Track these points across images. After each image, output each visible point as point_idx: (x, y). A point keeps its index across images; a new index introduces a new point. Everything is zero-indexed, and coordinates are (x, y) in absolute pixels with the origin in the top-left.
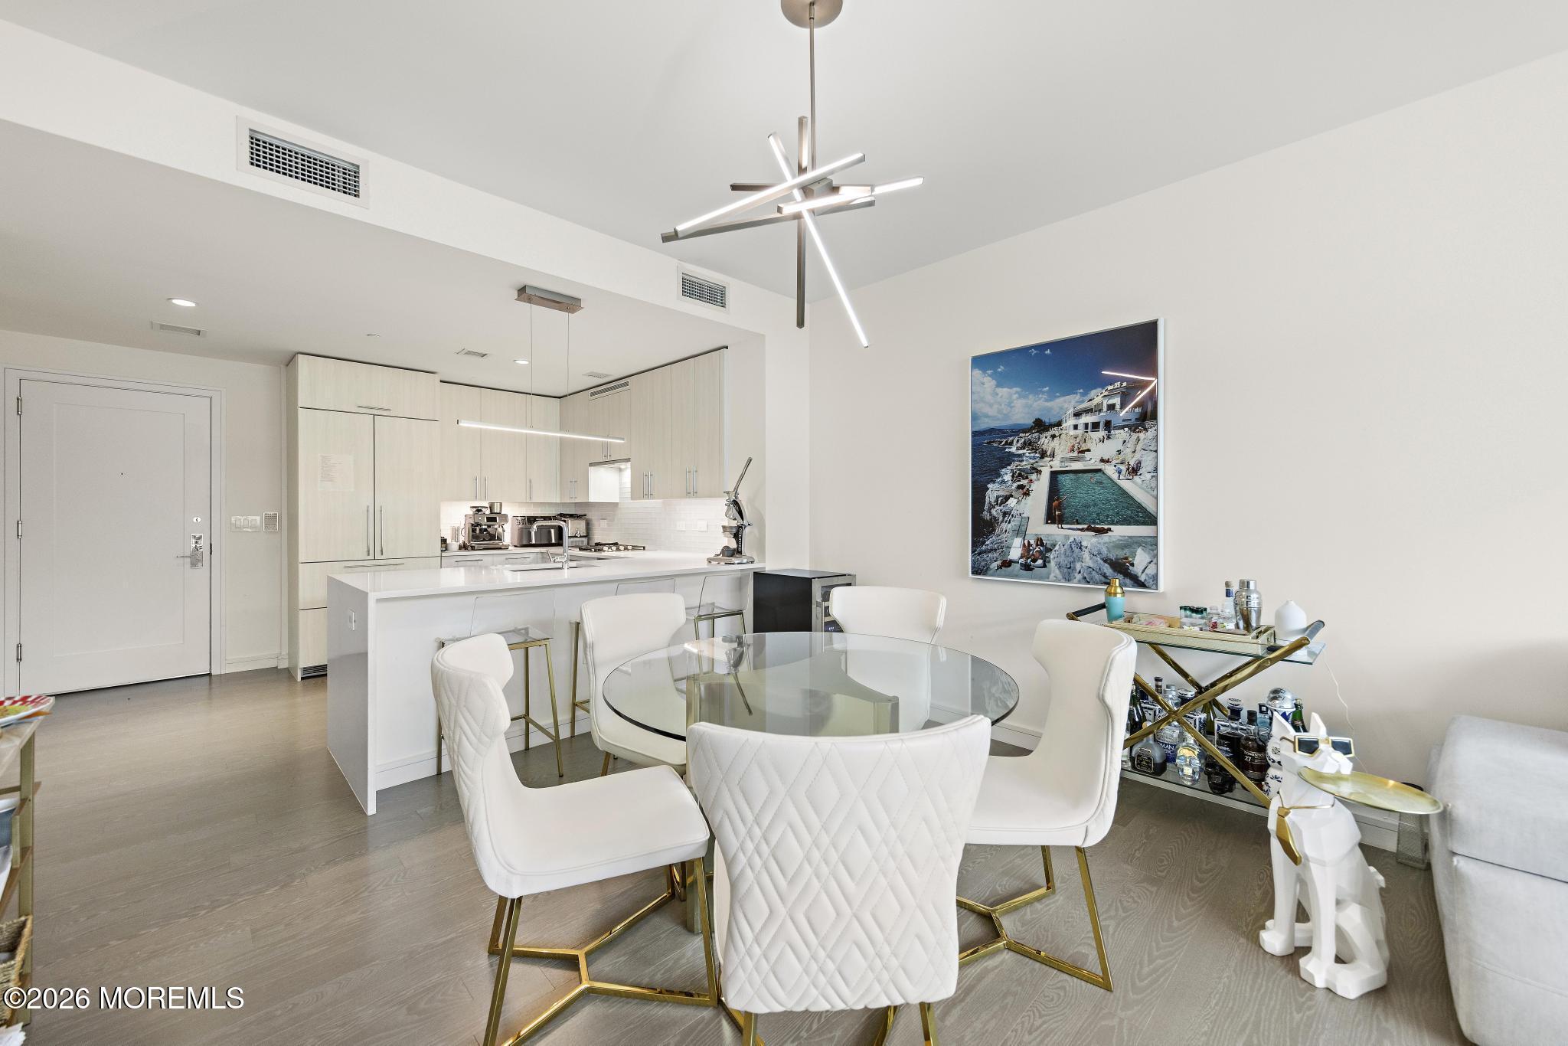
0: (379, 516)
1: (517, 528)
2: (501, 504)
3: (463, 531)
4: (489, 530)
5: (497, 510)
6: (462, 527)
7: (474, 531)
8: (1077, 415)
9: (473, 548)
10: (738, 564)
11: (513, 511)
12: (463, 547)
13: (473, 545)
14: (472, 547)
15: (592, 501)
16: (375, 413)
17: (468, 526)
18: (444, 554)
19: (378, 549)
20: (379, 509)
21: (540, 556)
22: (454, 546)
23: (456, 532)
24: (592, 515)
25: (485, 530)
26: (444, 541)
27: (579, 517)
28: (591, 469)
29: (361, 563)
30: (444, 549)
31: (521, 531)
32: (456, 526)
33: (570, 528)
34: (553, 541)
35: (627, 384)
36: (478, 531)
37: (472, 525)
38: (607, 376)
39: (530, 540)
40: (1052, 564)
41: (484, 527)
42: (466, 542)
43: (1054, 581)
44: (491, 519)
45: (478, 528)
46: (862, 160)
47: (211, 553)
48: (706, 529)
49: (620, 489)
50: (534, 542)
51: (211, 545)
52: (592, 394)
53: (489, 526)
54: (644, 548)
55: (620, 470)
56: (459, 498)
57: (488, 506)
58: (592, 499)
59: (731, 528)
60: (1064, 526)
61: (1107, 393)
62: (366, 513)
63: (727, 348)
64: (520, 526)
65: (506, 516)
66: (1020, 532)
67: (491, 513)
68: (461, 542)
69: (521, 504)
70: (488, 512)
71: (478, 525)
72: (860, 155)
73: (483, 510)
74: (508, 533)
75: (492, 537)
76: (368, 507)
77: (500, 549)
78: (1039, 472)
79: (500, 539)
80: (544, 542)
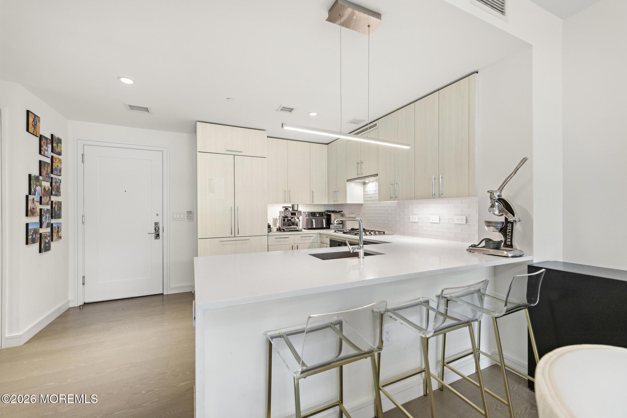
0: (237, 212)
1: (305, 218)
2: (298, 205)
3: (279, 220)
4: (292, 220)
5: (296, 208)
6: (278, 218)
7: (284, 220)
9: (284, 231)
10: (512, 257)
11: (303, 209)
12: (279, 230)
13: (284, 228)
14: (283, 229)
15: (348, 203)
16: (235, 154)
17: (281, 217)
18: (269, 234)
19: (236, 231)
20: (237, 209)
21: (319, 235)
22: (274, 229)
23: (275, 220)
24: (346, 211)
25: (290, 220)
26: (269, 226)
27: (339, 212)
28: (348, 183)
29: (228, 239)
30: (269, 231)
31: (308, 220)
32: (275, 217)
33: (335, 219)
34: (325, 226)
35: (375, 125)
36: (286, 221)
37: (283, 217)
39: (312, 225)
41: (290, 218)
42: (280, 227)
44: (293, 214)
45: (286, 219)
47: (163, 232)
48: (438, 222)
49: (364, 195)
50: (314, 227)
51: (163, 227)
53: (292, 218)
54: (384, 232)
55: (364, 183)
56: (277, 202)
57: (291, 206)
58: (348, 202)
59: (497, 223)
62: (230, 210)
63: (477, 72)
64: (307, 218)
65: (300, 212)
67: (293, 210)
68: (278, 227)
69: (308, 205)
70: (291, 210)
71: (286, 217)
73: (289, 208)
74: (301, 221)
75: (293, 224)
76: (231, 207)
77: (298, 231)
79: (297, 225)
80: (320, 227)
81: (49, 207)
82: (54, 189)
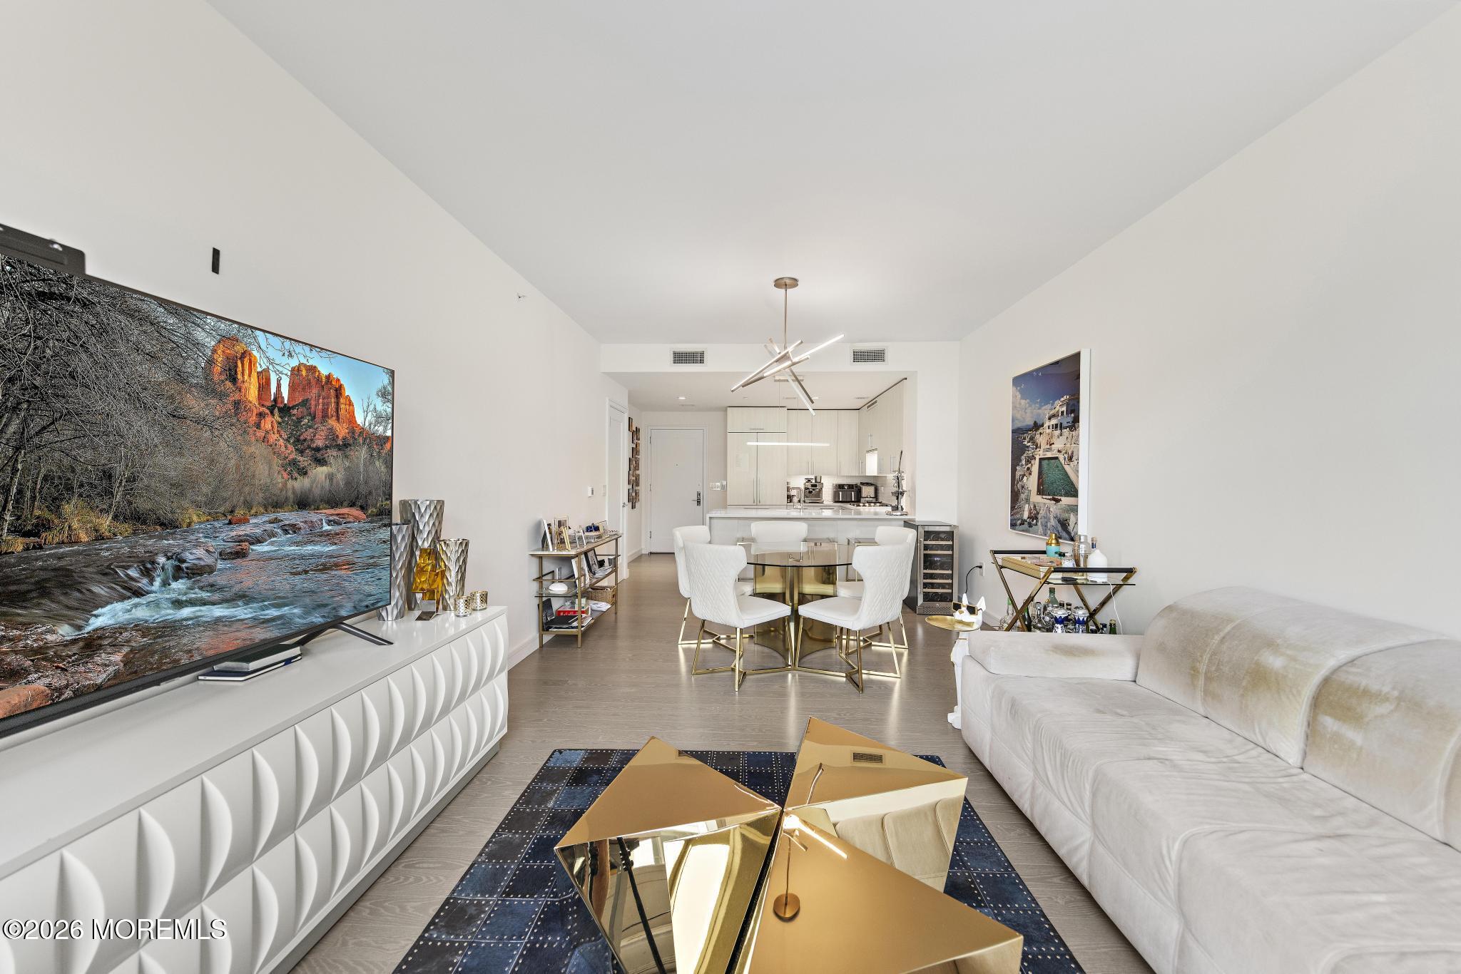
0: (759, 483)
1: (832, 491)
2: (822, 477)
4: (815, 492)
5: (818, 480)
8: (1050, 419)
11: (829, 481)
12: (801, 500)
14: (806, 500)
15: (877, 476)
17: (802, 487)
18: (789, 504)
19: (758, 500)
20: (759, 480)
24: (878, 484)
25: (812, 492)
27: (872, 485)
28: (867, 454)
29: (750, 507)
30: (789, 501)
31: (834, 493)
33: (868, 492)
34: (854, 500)
35: (876, 402)
37: (805, 488)
38: (868, 398)
40: (1039, 524)
41: (812, 490)
43: (1041, 535)
44: (816, 486)
46: (802, 342)
47: (703, 500)
50: (841, 500)
51: (703, 495)
52: (868, 407)
53: (814, 490)
56: (801, 474)
57: (814, 478)
60: (1044, 497)
61: (1061, 403)
62: (753, 482)
63: (906, 379)
64: (834, 490)
65: (824, 484)
66: (1027, 500)
67: (816, 482)
69: (835, 477)
70: (814, 481)
71: (808, 489)
72: (800, 341)
73: (811, 480)
74: (827, 495)
75: (817, 496)
76: (754, 479)
77: (821, 502)
78: (1035, 458)
79: (821, 497)
80: (849, 500)
81: (634, 478)
82: (637, 468)
